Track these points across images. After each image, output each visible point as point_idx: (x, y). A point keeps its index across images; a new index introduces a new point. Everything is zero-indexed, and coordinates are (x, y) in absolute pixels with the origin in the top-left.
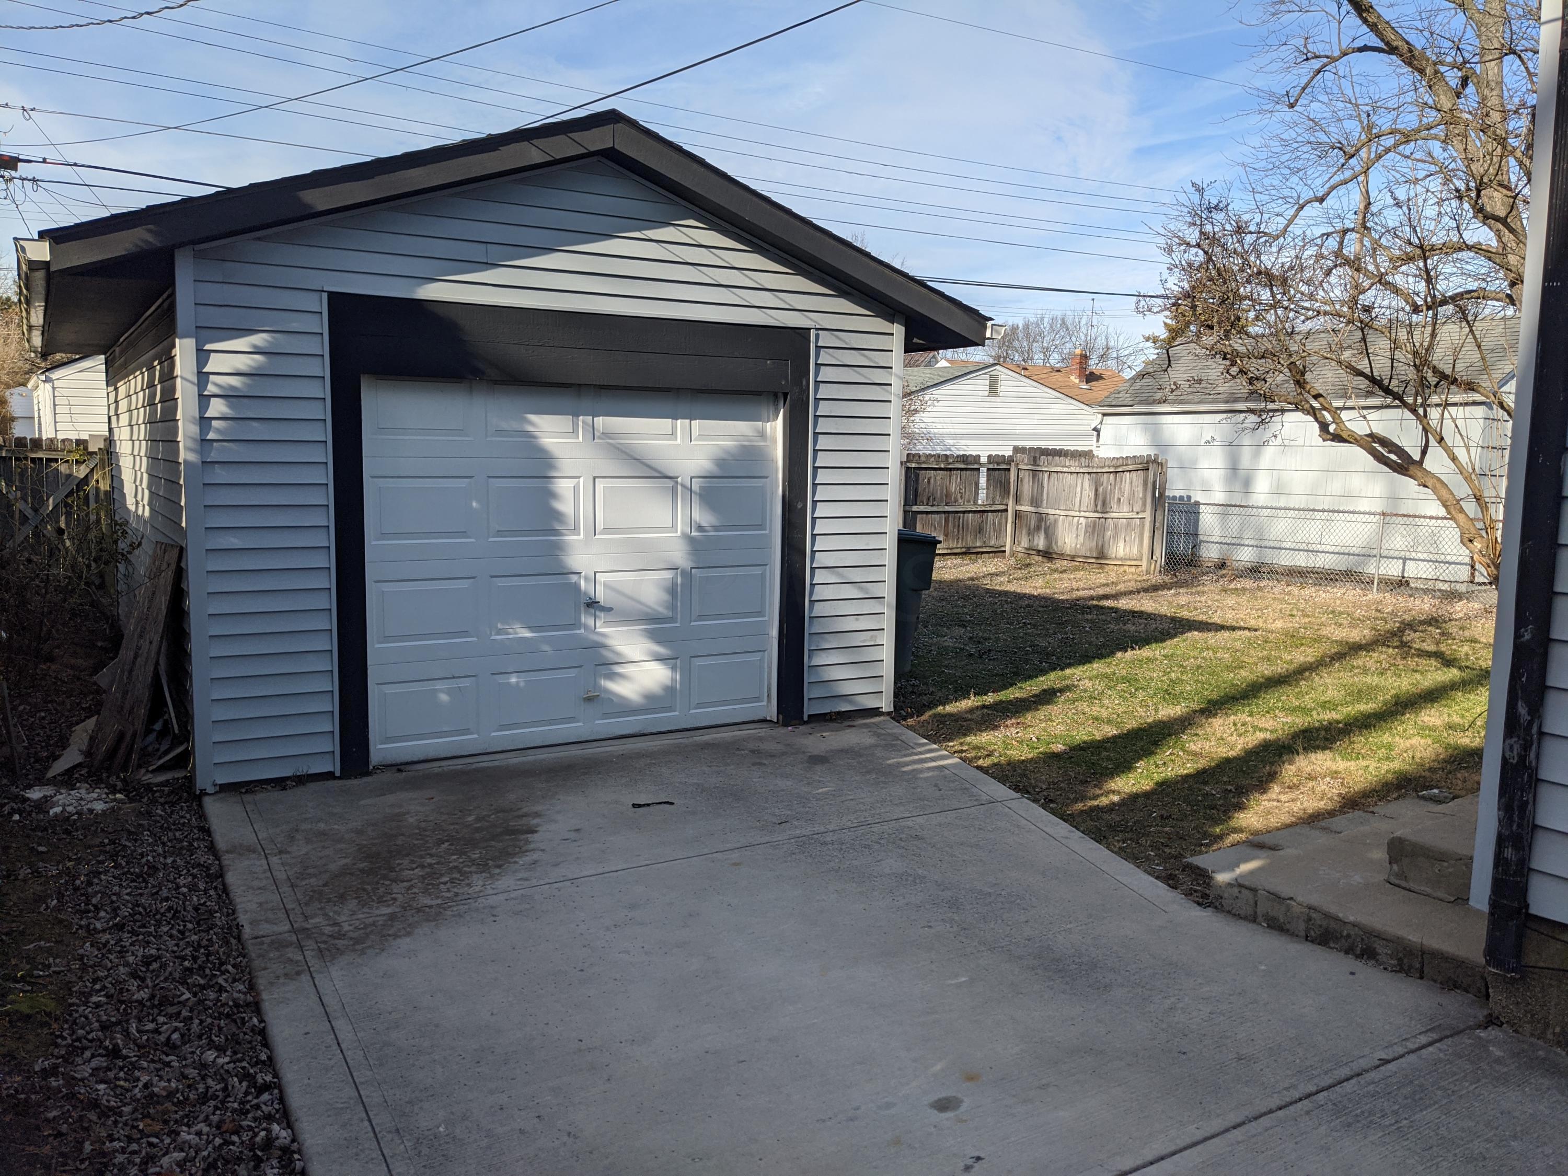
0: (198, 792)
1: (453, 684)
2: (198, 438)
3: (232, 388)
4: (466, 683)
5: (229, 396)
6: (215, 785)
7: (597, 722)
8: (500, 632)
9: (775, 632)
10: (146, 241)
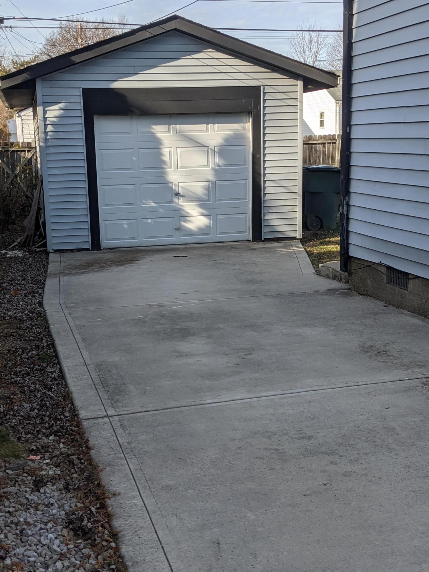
0: (48, 252)
1: (129, 221)
2: (44, 138)
3: (54, 121)
4: (132, 221)
5: (53, 124)
6: (53, 250)
7: (181, 238)
8: (144, 204)
9: (250, 206)
10: (27, 78)
